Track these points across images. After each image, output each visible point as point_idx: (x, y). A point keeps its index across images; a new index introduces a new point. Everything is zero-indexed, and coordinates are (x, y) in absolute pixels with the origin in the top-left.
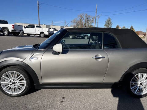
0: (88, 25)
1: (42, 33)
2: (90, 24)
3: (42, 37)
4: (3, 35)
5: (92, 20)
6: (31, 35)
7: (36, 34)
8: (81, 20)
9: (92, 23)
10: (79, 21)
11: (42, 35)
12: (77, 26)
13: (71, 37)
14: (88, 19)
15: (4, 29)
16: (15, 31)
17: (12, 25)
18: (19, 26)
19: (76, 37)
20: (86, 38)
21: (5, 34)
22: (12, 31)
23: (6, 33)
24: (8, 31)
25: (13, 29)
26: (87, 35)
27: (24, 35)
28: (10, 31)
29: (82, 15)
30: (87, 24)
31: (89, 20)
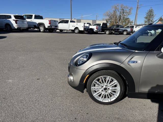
0: (124, 18)
1: (77, 28)
2: (125, 17)
3: (76, 33)
4: (39, 31)
5: (128, 11)
6: (63, 31)
7: (70, 30)
8: (115, 12)
9: (129, 14)
10: (113, 13)
11: (76, 31)
12: (109, 20)
13: (107, 32)
14: (123, 10)
15: (40, 25)
16: (52, 27)
17: (49, 21)
18: (55, 21)
19: (114, 32)
20: (125, 33)
21: (42, 31)
22: (49, 27)
23: (42, 29)
24: (44, 27)
25: (49, 25)
26: (127, 30)
27: (57, 31)
28: (47, 27)
29: (116, 6)
30: (122, 16)
31: (125, 11)
